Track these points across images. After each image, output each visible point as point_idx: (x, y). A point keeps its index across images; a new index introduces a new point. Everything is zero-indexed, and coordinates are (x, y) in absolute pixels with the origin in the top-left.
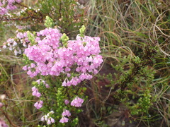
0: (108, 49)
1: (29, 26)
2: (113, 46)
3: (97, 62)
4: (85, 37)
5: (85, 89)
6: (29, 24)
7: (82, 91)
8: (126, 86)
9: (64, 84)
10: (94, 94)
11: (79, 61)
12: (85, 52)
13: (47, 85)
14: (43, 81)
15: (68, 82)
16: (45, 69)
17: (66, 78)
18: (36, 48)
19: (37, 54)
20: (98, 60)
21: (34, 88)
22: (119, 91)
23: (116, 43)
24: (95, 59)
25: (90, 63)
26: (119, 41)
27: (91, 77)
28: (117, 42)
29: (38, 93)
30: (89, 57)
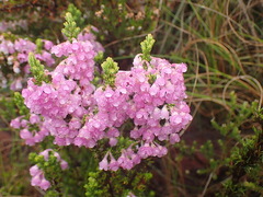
0: (205, 80)
1: (23, 23)
2: (218, 73)
3: (178, 121)
4: (154, 60)
5: (149, 176)
6: (24, 17)
7: (142, 181)
8: (244, 173)
9: (103, 165)
10: (170, 187)
11: (139, 116)
12: (153, 98)
13: (64, 163)
14: (56, 155)
15: (113, 161)
16: (63, 133)
17: (109, 153)
18: (47, 91)
19: (50, 101)
20: (181, 117)
21: (35, 168)
22: (227, 182)
23: (226, 68)
24: (175, 114)
25: (162, 122)
26: (233, 63)
27: (165, 151)
28: (227, 63)
29: (44, 181)
30: (161, 107)
